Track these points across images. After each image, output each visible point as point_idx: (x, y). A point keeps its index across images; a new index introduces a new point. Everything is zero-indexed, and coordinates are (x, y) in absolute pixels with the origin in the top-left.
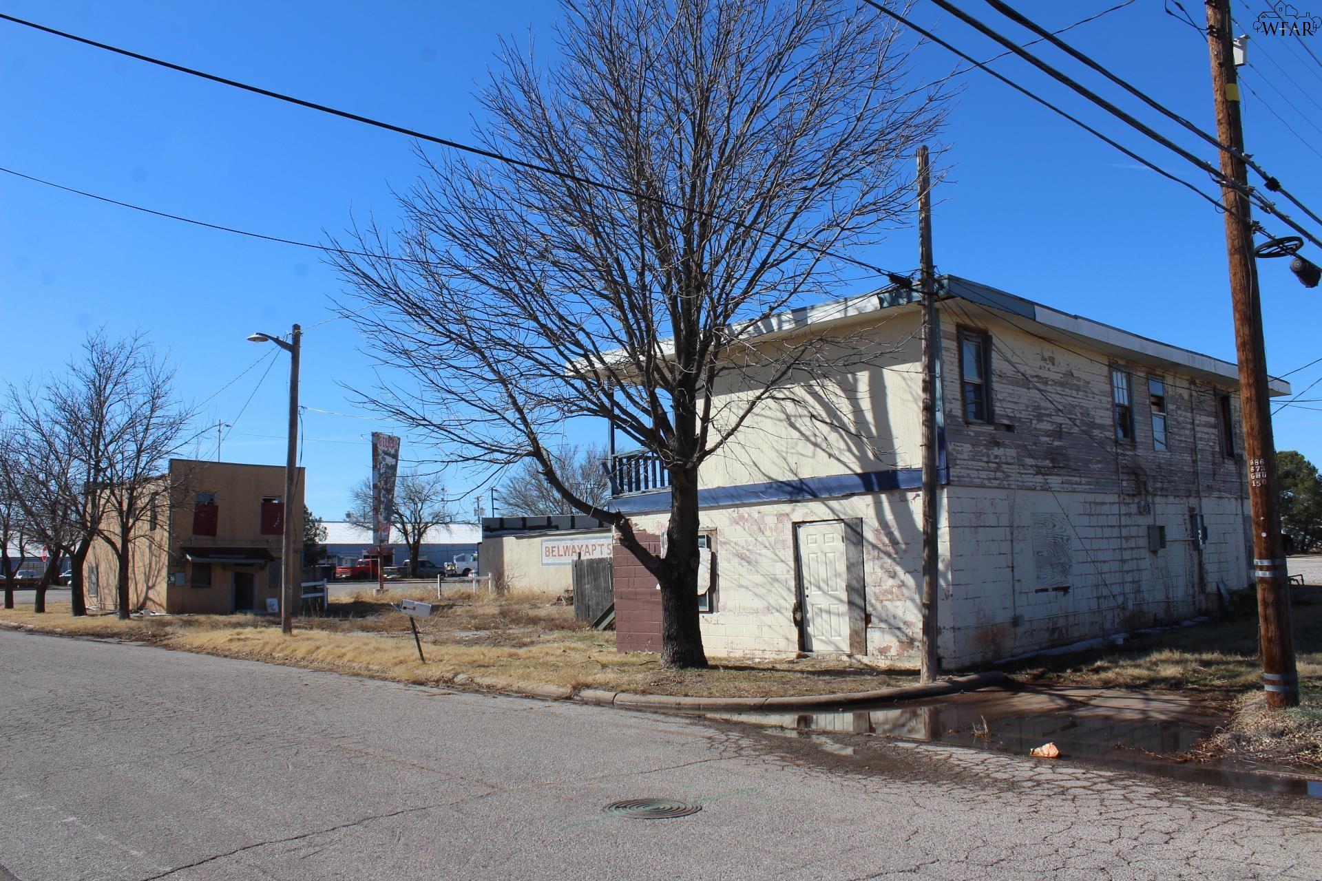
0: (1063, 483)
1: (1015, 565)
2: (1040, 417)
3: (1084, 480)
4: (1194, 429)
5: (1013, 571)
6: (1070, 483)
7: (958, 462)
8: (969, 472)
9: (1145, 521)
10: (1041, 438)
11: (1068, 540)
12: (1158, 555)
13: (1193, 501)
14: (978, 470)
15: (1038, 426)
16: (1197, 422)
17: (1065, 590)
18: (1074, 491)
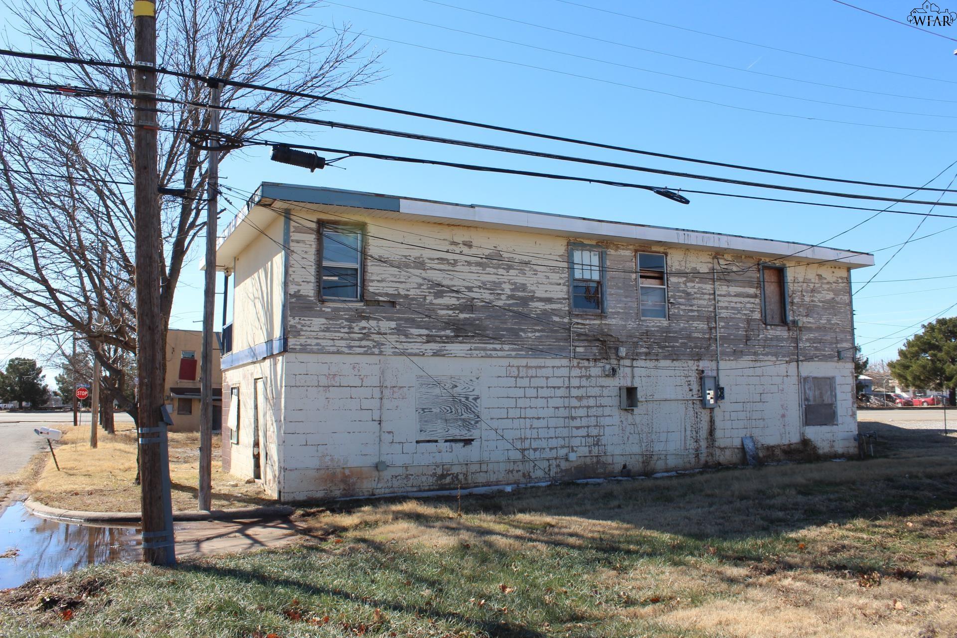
0: (471, 350)
1: (383, 418)
2: (439, 295)
3: (506, 347)
4: (715, 299)
5: (380, 424)
6: (485, 349)
7: (302, 333)
8: (318, 341)
9: (615, 383)
10: (439, 311)
11: (475, 399)
12: (635, 413)
13: (706, 365)
14: (333, 340)
15: (435, 301)
16: (717, 293)
17: (468, 442)
18: (490, 356)
